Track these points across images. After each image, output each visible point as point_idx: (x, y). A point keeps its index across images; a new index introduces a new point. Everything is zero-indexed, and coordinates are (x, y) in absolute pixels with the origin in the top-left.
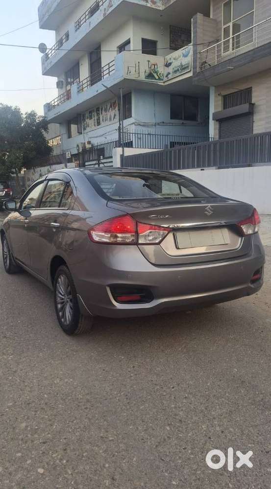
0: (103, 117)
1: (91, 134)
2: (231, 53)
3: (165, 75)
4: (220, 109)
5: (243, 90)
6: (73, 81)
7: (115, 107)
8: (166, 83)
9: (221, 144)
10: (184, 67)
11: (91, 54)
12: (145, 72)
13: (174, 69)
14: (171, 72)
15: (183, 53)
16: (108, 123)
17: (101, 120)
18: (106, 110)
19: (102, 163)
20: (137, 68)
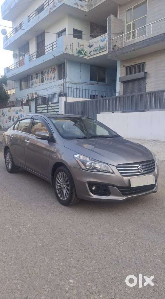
0: (46, 77)
1: (37, 88)
2: (131, 41)
3: (89, 52)
4: (124, 75)
5: (139, 64)
6: (25, 54)
7: (55, 71)
8: (89, 58)
9: (124, 98)
10: (102, 48)
11: (37, 37)
12: (76, 50)
13: (94, 49)
14: (93, 51)
15: (101, 39)
16: (49, 81)
17: (44, 79)
18: (48, 73)
19: (50, 106)
20: (72, 46)
